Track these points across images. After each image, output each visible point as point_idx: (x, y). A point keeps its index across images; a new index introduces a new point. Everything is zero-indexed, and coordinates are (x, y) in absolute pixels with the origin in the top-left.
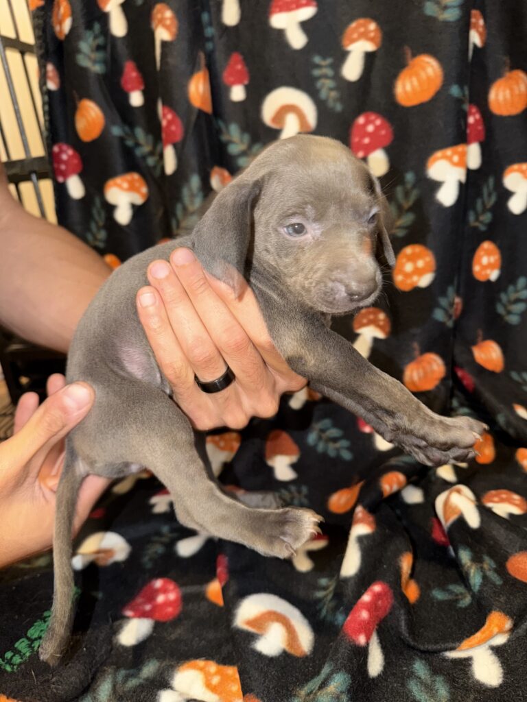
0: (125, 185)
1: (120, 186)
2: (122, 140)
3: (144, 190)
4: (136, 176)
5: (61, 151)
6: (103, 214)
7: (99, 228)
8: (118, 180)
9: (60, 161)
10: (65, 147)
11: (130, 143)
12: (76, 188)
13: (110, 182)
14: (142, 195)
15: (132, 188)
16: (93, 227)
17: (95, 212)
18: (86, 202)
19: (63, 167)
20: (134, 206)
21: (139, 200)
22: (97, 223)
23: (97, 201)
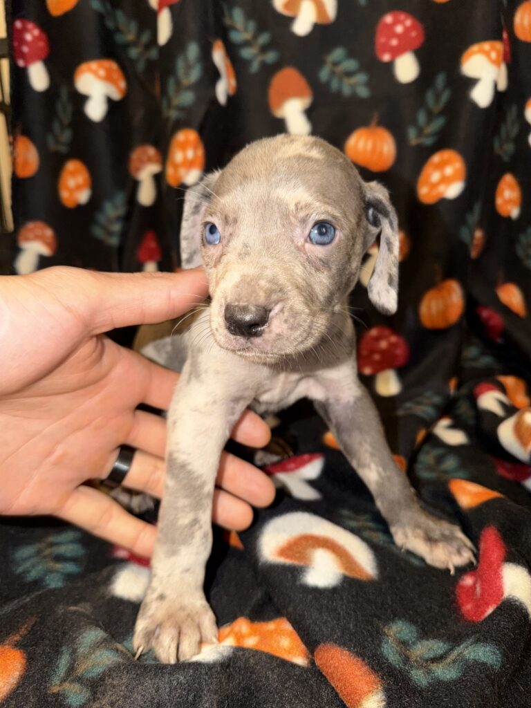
0: (102, 73)
1: (95, 73)
2: (101, 17)
3: (123, 84)
4: (114, 66)
5: (24, 30)
6: (70, 109)
7: (62, 127)
8: (94, 65)
9: (23, 41)
10: (30, 26)
11: (110, 24)
12: (38, 77)
13: (84, 67)
14: (120, 90)
15: (108, 78)
16: (56, 126)
17: (59, 107)
18: (50, 95)
19: (25, 49)
20: (110, 101)
21: (116, 96)
22: (61, 122)
23: (64, 92)
